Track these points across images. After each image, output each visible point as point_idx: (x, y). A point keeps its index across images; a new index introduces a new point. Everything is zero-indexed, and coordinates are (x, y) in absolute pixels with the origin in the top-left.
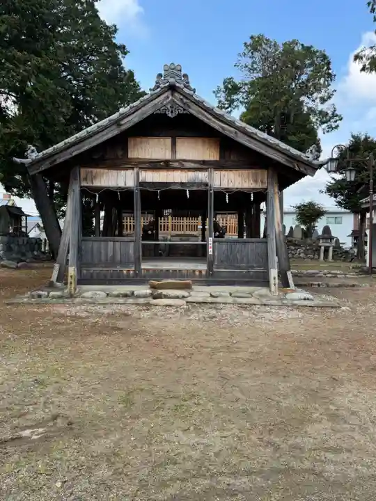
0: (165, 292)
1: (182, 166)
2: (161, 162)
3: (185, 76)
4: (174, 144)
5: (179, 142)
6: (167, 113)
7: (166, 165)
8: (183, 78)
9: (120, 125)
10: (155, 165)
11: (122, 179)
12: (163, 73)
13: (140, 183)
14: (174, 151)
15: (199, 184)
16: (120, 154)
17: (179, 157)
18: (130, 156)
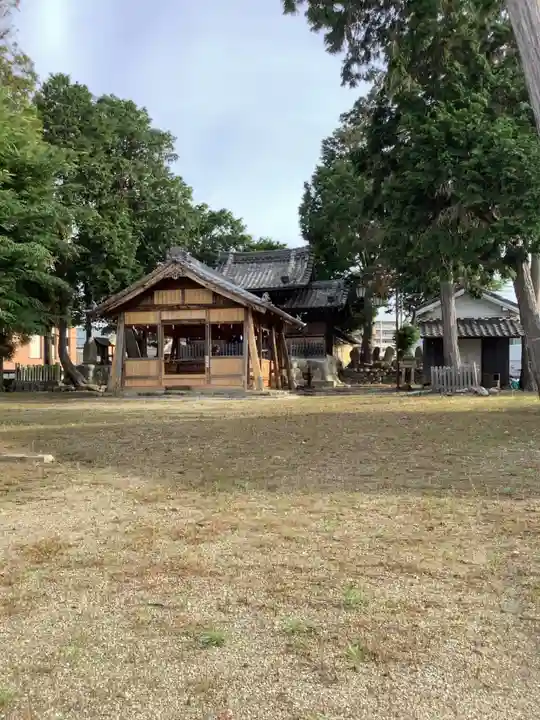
0: (173, 391)
1: (188, 307)
2: (175, 306)
4: (183, 293)
5: (187, 291)
6: (172, 277)
7: (178, 308)
9: (144, 286)
10: (171, 308)
11: (150, 318)
13: (162, 321)
14: (183, 298)
15: (200, 320)
16: (149, 302)
17: (187, 302)
18: (156, 303)
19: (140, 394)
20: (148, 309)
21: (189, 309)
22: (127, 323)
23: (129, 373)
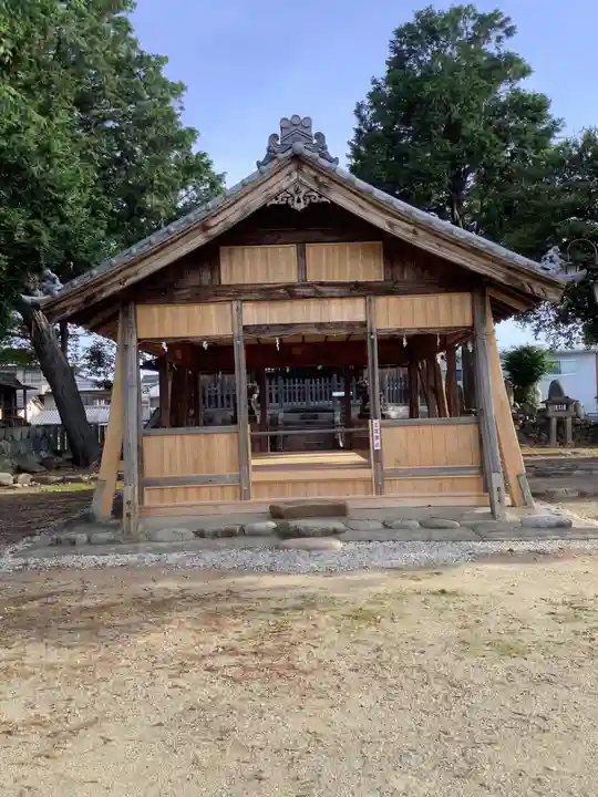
1: (319, 292)
2: (280, 288)
3: (320, 136)
4: (302, 254)
5: (311, 249)
6: (290, 201)
7: (290, 293)
8: (315, 141)
10: (269, 294)
11: (207, 322)
12: (279, 132)
13: (245, 328)
14: (302, 268)
15: (351, 325)
16: (206, 278)
17: (311, 278)
18: (224, 281)
19: (200, 534)
20: (200, 296)
21: (319, 296)
22: (143, 335)
23: (152, 471)
